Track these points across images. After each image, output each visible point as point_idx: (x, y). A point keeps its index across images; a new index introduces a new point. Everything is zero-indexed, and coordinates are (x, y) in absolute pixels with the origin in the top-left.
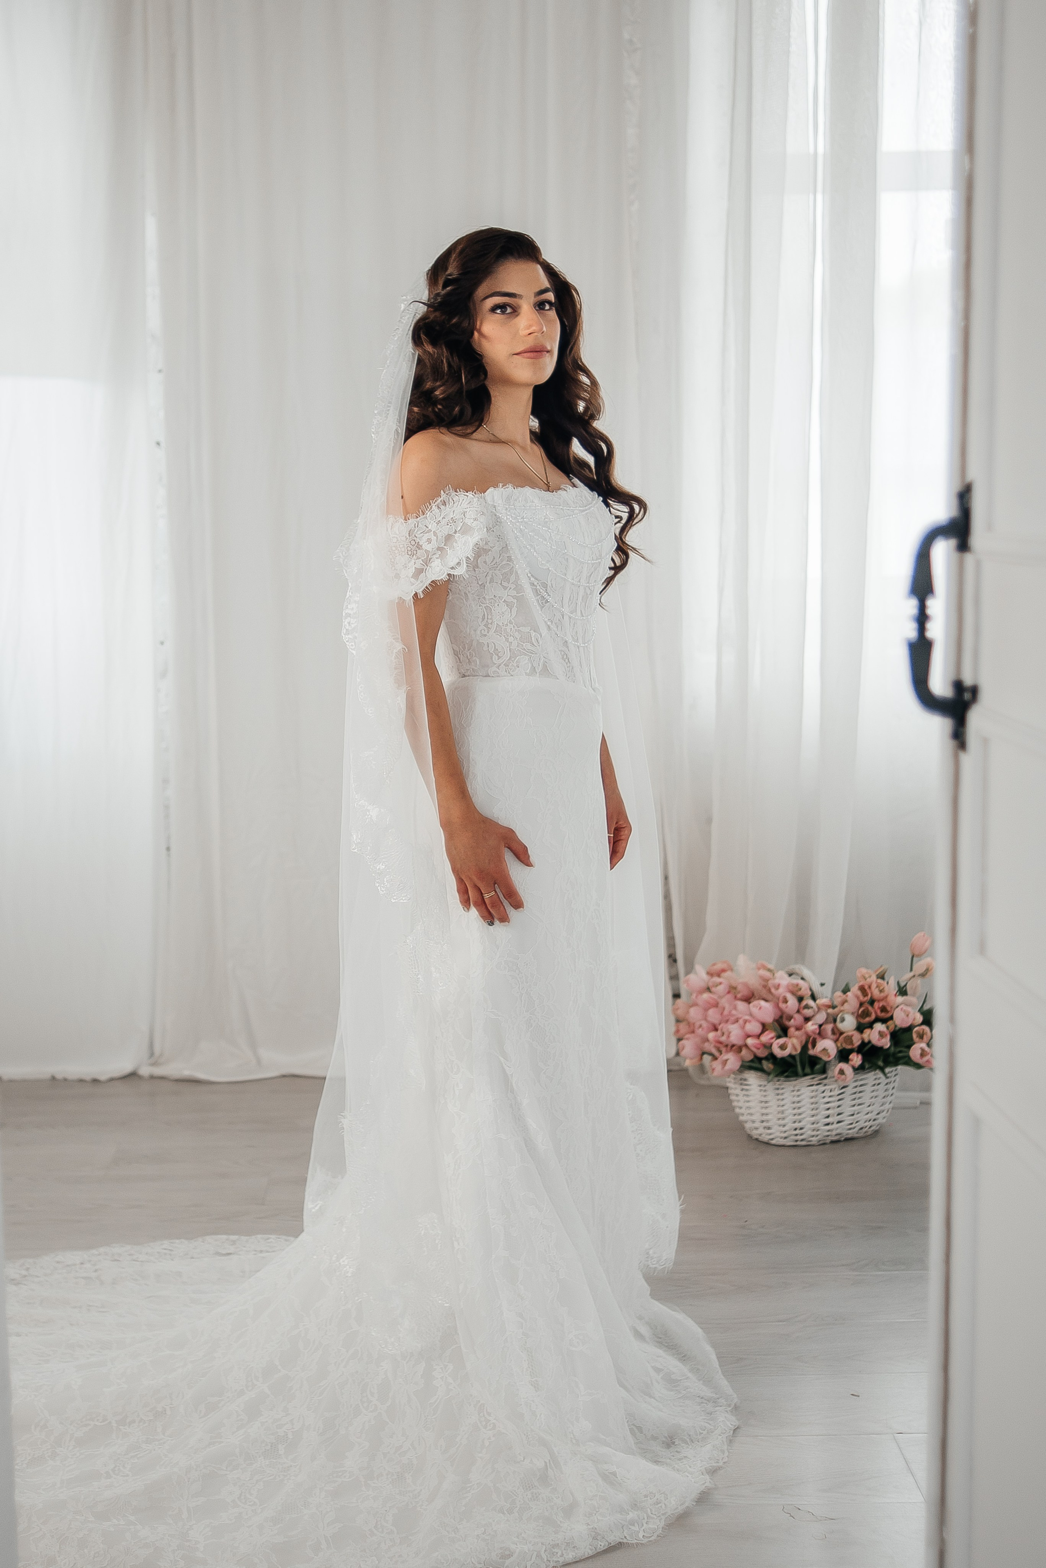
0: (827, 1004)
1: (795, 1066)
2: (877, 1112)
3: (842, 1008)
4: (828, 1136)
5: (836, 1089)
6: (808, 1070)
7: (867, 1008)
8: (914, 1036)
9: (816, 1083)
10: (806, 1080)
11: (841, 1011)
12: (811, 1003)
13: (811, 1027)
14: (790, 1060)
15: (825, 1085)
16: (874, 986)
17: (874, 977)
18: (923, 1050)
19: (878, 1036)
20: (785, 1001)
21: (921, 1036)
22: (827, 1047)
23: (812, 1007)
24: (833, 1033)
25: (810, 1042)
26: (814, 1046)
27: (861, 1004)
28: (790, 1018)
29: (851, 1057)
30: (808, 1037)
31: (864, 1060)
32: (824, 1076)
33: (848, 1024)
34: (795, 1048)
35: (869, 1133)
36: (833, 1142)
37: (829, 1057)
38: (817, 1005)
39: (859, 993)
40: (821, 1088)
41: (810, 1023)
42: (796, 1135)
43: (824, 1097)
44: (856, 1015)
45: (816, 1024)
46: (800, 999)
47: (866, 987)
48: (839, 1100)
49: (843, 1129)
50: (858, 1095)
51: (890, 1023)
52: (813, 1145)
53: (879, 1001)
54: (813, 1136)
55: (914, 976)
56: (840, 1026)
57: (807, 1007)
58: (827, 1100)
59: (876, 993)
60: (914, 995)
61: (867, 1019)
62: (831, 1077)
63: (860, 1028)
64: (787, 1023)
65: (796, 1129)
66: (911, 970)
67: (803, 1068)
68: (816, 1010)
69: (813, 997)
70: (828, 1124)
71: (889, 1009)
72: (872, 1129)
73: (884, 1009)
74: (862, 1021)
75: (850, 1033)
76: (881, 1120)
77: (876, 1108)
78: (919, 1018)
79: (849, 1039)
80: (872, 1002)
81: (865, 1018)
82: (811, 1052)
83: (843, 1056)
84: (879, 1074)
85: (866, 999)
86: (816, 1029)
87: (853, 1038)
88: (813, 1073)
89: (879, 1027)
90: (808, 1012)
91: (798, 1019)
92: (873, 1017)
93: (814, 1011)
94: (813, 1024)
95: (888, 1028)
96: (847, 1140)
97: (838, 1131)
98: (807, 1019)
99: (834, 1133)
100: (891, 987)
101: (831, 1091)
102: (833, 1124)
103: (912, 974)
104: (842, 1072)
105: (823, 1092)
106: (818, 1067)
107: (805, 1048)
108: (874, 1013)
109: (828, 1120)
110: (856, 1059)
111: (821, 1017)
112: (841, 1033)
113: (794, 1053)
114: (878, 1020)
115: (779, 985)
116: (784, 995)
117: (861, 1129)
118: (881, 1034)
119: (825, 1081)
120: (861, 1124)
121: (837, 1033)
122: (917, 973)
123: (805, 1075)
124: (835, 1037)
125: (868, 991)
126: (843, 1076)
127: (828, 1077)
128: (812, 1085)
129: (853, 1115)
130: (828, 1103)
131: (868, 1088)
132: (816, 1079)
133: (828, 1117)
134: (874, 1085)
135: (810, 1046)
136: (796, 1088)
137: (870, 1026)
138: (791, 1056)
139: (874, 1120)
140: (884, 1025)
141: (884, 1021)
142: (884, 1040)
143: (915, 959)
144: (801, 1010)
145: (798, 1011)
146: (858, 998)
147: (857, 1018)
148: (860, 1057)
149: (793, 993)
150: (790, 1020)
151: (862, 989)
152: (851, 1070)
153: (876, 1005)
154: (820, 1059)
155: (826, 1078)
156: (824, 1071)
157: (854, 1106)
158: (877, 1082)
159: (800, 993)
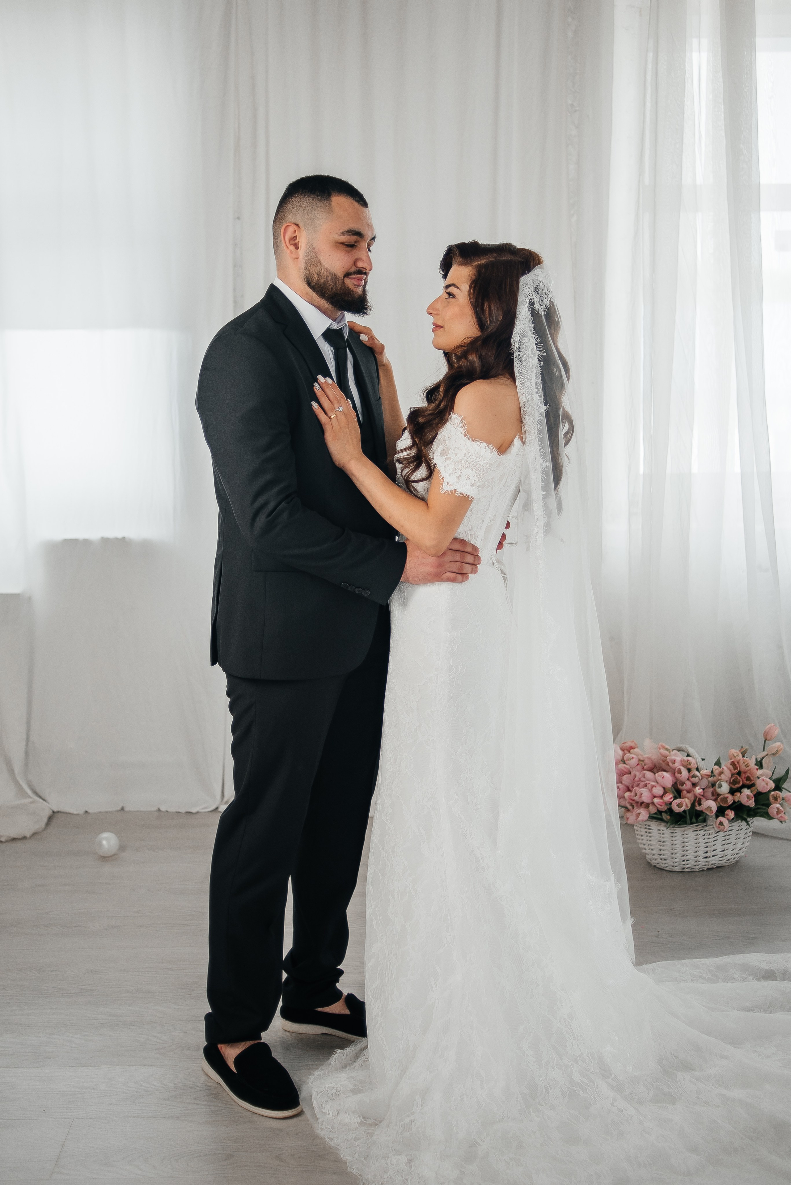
0: (707, 774)
1: (685, 817)
2: (739, 849)
3: (720, 778)
4: (705, 865)
5: (713, 833)
6: (694, 820)
7: (737, 777)
8: (771, 798)
9: (699, 829)
10: (693, 827)
11: (719, 780)
12: (697, 773)
13: (698, 790)
14: (683, 814)
15: (705, 831)
16: (741, 762)
17: (740, 756)
18: (778, 809)
19: (746, 797)
20: (680, 772)
21: (776, 799)
22: (710, 805)
23: (698, 776)
24: (713, 794)
25: (697, 801)
26: (700, 804)
27: (733, 775)
28: (683, 784)
29: (726, 812)
30: (695, 797)
31: (736, 814)
32: (705, 824)
33: (725, 788)
34: (687, 806)
35: (732, 863)
36: (708, 869)
37: (712, 813)
38: (701, 774)
39: (731, 767)
40: (702, 832)
41: (697, 788)
42: (684, 865)
43: (704, 839)
44: (728, 782)
45: (701, 789)
46: (689, 770)
47: (736, 763)
48: (714, 841)
49: (714, 861)
50: (727, 837)
51: (753, 788)
52: (695, 871)
53: (745, 773)
54: (695, 866)
55: (767, 755)
56: (719, 791)
57: (694, 776)
58: (706, 841)
59: (743, 767)
60: (767, 769)
61: (737, 786)
62: (709, 826)
63: (732, 792)
64: (680, 787)
65: (684, 861)
66: (764, 750)
67: (691, 819)
68: (701, 778)
69: (697, 769)
70: (706, 857)
71: (752, 778)
72: (735, 860)
73: (748, 778)
74: (733, 787)
75: (726, 796)
76: (741, 854)
77: (739, 846)
78: (772, 785)
79: (725, 799)
80: (739, 773)
81: (735, 785)
82: (698, 808)
83: (721, 812)
84: (744, 823)
85: (736, 771)
86: (701, 792)
87: (728, 799)
88: (697, 823)
89: (746, 792)
90: (695, 780)
91: (688, 785)
92: (741, 783)
93: (699, 779)
94: (699, 789)
95: (751, 792)
96: (718, 867)
97: (713, 862)
98: (694, 785)
99: (711, 863)
100: (752, 763)
101: (709, 835)
102: (709, 857)
103: (765, 753)
104: (721, 824)
105: (704, 835)
106: (701, 818)
107: (693, 805)
108: (741, 781)
109: (706, 855)
110: (731, 814)
111: (704, 783)
112: (719, 795)
113: (686, 809)
114: (744, 786)
115: (675, 761)
116: (679, 767)
117: (728, 860)
118: (748, 797)
119: (706, 828)
120: (729, 857)
121: (716, 796)
122: (769, 754)
123: (692, 823)
124: (714, 797)
125: (737, 765)
126: (722, 826)
127: (708, 825)
128: (697, 831)
129: (724, 851)
130: (707, 843)
131: (734, 833)
132: (699, 827)
133: (707, 852)
134: (738, 830)
135: (697, 804)
136: (686, 833)
137: (739, 790)
138: (684, 811)
139: (737, 854)
140: (749, 790)
141: (749, 787)
142: (750, 801)
143: (766, 742)
144: (690, 779)
145: (688, 779)
146: (730, 770)
147: (729, 785)
148: (733, 812)
149: (683, 765)
150: (682, 786)
151: (733, 764)
152: (727, 821)
153: (743, 775)
154: (703, 813)
155: (706, 826)
156: (704, 821)
157: (724, 845)
158: (741, 828)
159: (689, 767)
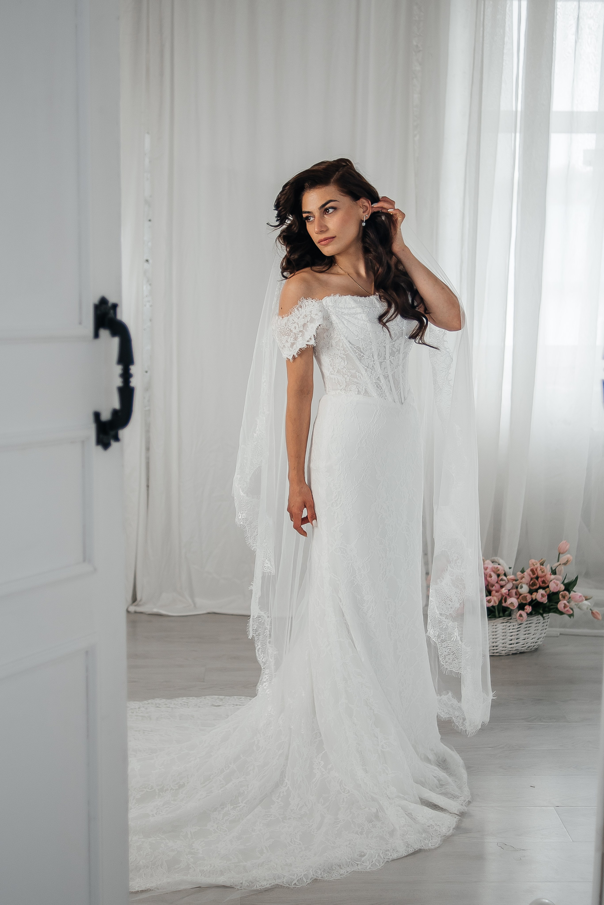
0: (513, 578)
1: (494, 612)
2: (538, 638)
3: (521, 581)
4: (511, 651)
5: (516, 625)
6: (501, 614)
7: (535, 581)
8: (560, 597)
9: (505, 622)
10: (500, 620)
11: (521, 583)
12: (504, 578)
13: (504, 591)
15: (510, 623)
16: (539, 569)
17: (539, 565)
18: (565, 604)
19: (540, 596)
20: (491, 576)
21: (564, 597)
22: (513, 601)
23: (505, 580)
24: (516, 594)
25: (503, 599)
26: (505, 601)
27: (532, 579)
28: (493, 586)
29: (526, 607)
30: (502, 596)
31: (533, 609)
32: (510, 618)
33: (525, 589)
34: (495, 602)
35: (533, 650)
36: (513, 654)
37: (514, 607)
38: (507, 579)
39: (531, 573)
40: (508, 624)
42: (494, 650)
43: (510, 629)
44: (528, 584)
45: (507, 589)
46: (498, 576)
47: (535, 570)
48: (518, 631)
49: (519, 647)
50: (528, 629)
51: (547, 589)
52: (503, 656)
53: (541, 577)
54: (503, 651)
55: (560, 564)
56: (520, 590)
57: (502, 580)
58: (511, 631)
59: (540, 573)
60: (560, 575)
61: (535, 587)
62: (513, 619)
63: (531, 592)
64: (491, 589)
66: (558, 561)
67: (499, 614)
68: (507, 581)
69: (505, 575)
70: (511, 644)
71: (546, 582)
72: (535, 647)
73: (544, 582)
74: (532, 588)
75: (525, 595)
76: (539, 643)
77: (537, 636)
78: (563, 587)
79: (525, 598)
80: (537, 578)
82: (504, 604)
83: (521, 607)
84: (540, 617)
85: (534, 576)
86: (507, 592)
87: (527, 597)
88: (504, 616)
89: (541, 591)
90: (502, 583)
91: (497, 586)
92: (538, 586)
93: (506, 582)
94: (505, 590)
95: (546, 592)
96: (521, 653)
97: (516, 648)
98: (502, 587)
99: (514, 649)
100: (548, 570)
101: (513, 626)
102: (514, 644)
103: (559, 563)
104: (521, 615)
105: (509, 627)
106: (507, 613)
107: (500, 602)
108: (539, 583)
109: (511, 642)
110: (529, 609)
111: (509, 586)
112: (520, 595)
113: (495, 605)
114: (540, 588)
116: (489, 573)
117: (529, 647)
118: (543, 595)
119: (510, 621)
120: (529, 645)
121: (518, 595)
122: (562, 563)
123: (500, 617)
124: (517, 597)
125: (535, 572)
126: (522, 618)
129: (525, 639)
131: (533, 625)
132: (505, 619)
133: (511, 640)
134: (537, 623)
135: (503, 601)
136: (495, 624)
137: (536, 591)
138: (493, 607)
139: (536, 642)
140: (544, 591)
141: (544, 588)
142: (544, 599)
143: (560, 555)
144: (499, 582)
145: (497, 582)
146: (530, 575)
147: (529, 587)
148: (531, 608)
149: (494, 572)
151: (532, 571)
152: (526, 614)
153: (540, 579)
154: (509, 608)
155: (511, 619)
156: (510, 615)
157: (525, 634)
158: (538, 621)
159: (498, 572)
